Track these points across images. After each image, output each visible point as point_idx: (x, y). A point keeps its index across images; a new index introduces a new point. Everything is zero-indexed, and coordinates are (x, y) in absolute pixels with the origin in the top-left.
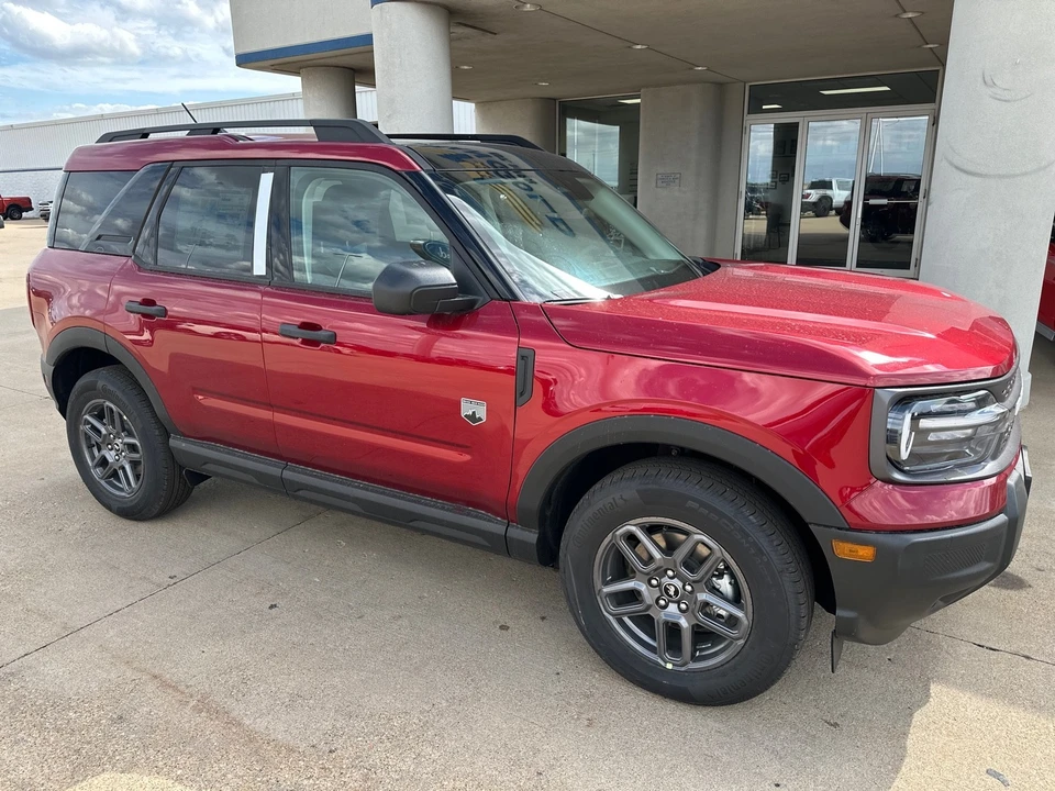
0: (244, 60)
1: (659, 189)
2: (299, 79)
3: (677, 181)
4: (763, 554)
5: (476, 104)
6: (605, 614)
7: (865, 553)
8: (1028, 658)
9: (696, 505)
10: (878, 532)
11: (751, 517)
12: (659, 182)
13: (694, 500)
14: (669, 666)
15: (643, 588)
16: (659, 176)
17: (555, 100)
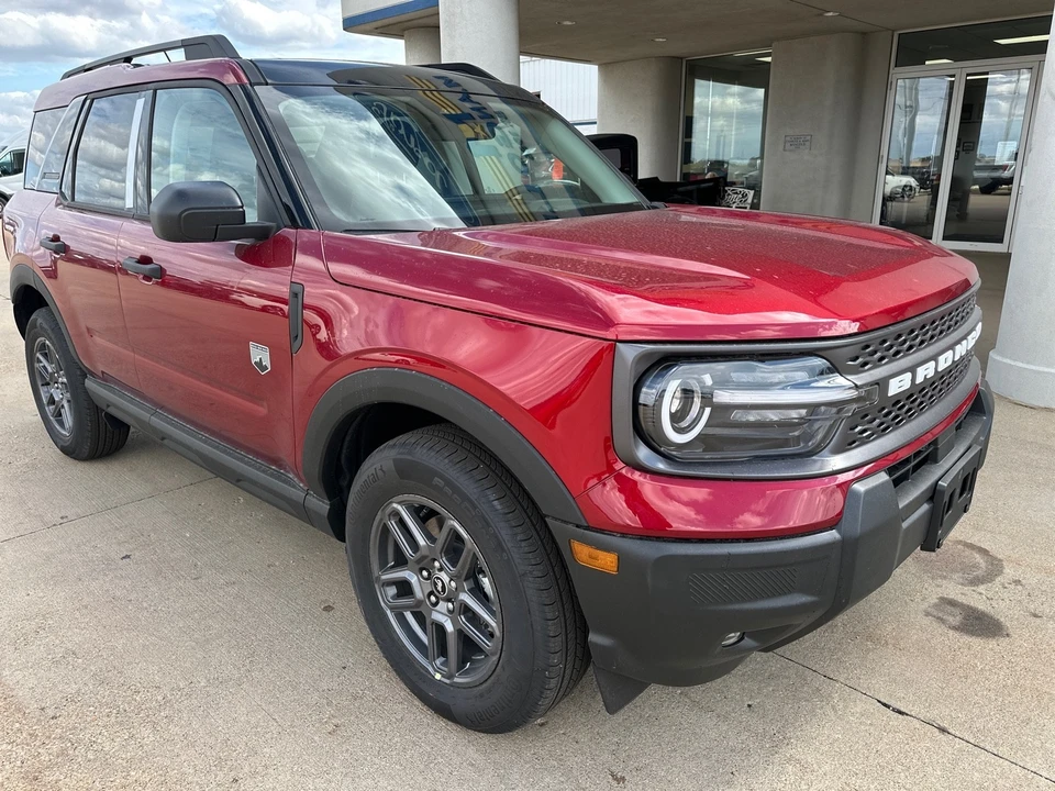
0: (351, 24)
1: (787, 153)
2: (403, 41)
3: (808, 143)
4: (503, 550)
5: (600, 65)
6: (382, 604)
7: (607, 562)
8: (943, 730)
9: (441, 483)
10: (624, 535)
11: (496, 503)
12: (788, 145)
13: (442, 477)
14: (438, 676)
15: (414, 580)
16: (788, 139)
17: (682, 59)
